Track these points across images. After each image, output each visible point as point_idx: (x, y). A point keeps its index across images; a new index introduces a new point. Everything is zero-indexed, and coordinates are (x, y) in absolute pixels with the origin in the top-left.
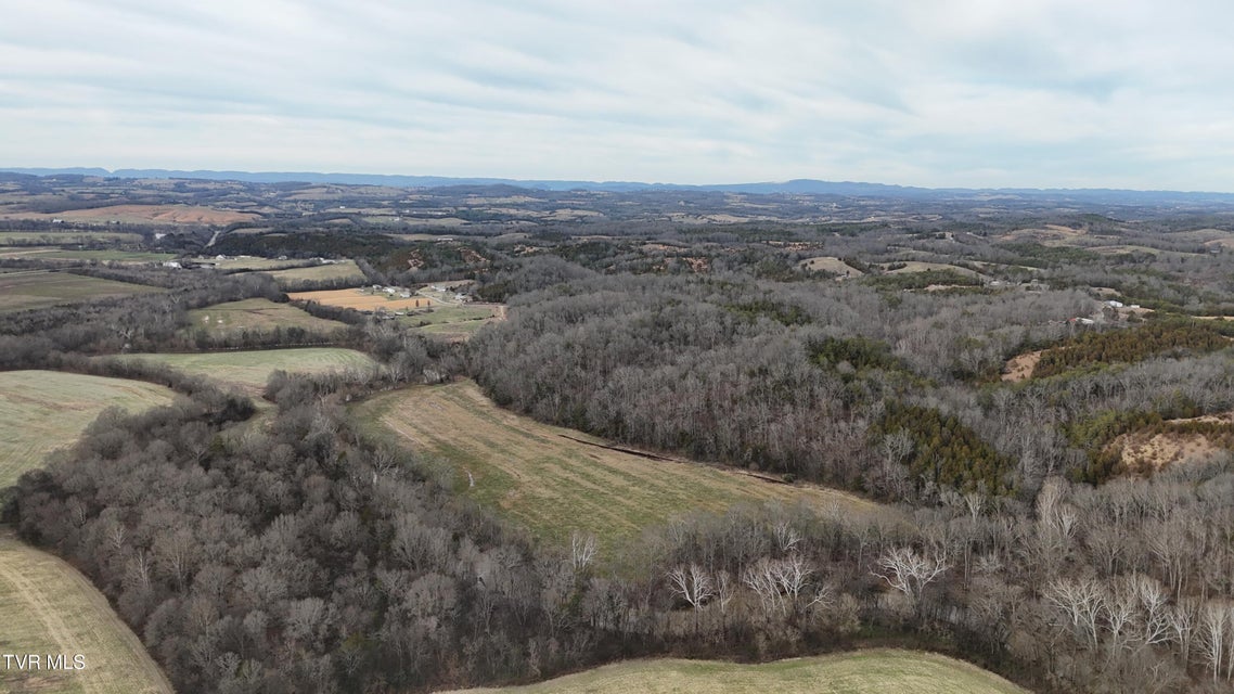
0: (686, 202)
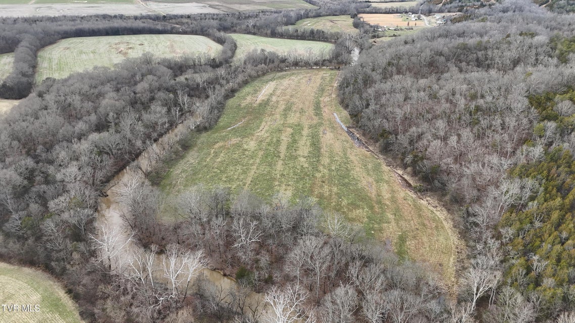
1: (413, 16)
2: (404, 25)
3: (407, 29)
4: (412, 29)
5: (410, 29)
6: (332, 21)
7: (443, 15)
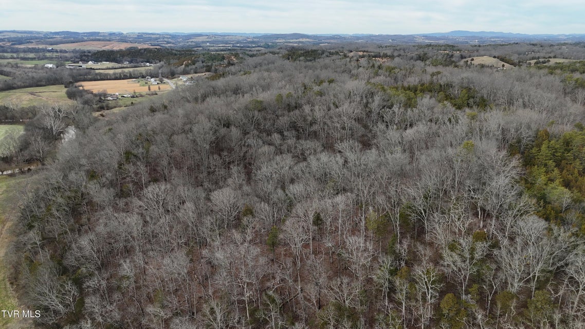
0: (392, 40)
1: (153, 80)
2: (144, 90)
3: (149, 95)
4: (156, 94)
5: (153, 94)
6: (32, 94)
7: (190, 76)
